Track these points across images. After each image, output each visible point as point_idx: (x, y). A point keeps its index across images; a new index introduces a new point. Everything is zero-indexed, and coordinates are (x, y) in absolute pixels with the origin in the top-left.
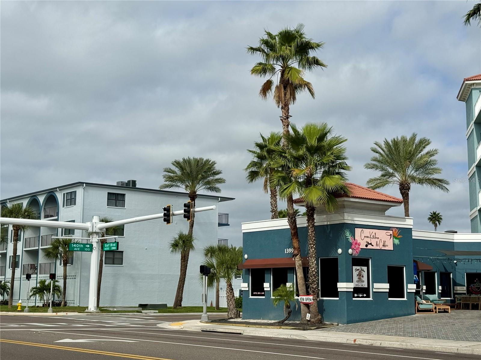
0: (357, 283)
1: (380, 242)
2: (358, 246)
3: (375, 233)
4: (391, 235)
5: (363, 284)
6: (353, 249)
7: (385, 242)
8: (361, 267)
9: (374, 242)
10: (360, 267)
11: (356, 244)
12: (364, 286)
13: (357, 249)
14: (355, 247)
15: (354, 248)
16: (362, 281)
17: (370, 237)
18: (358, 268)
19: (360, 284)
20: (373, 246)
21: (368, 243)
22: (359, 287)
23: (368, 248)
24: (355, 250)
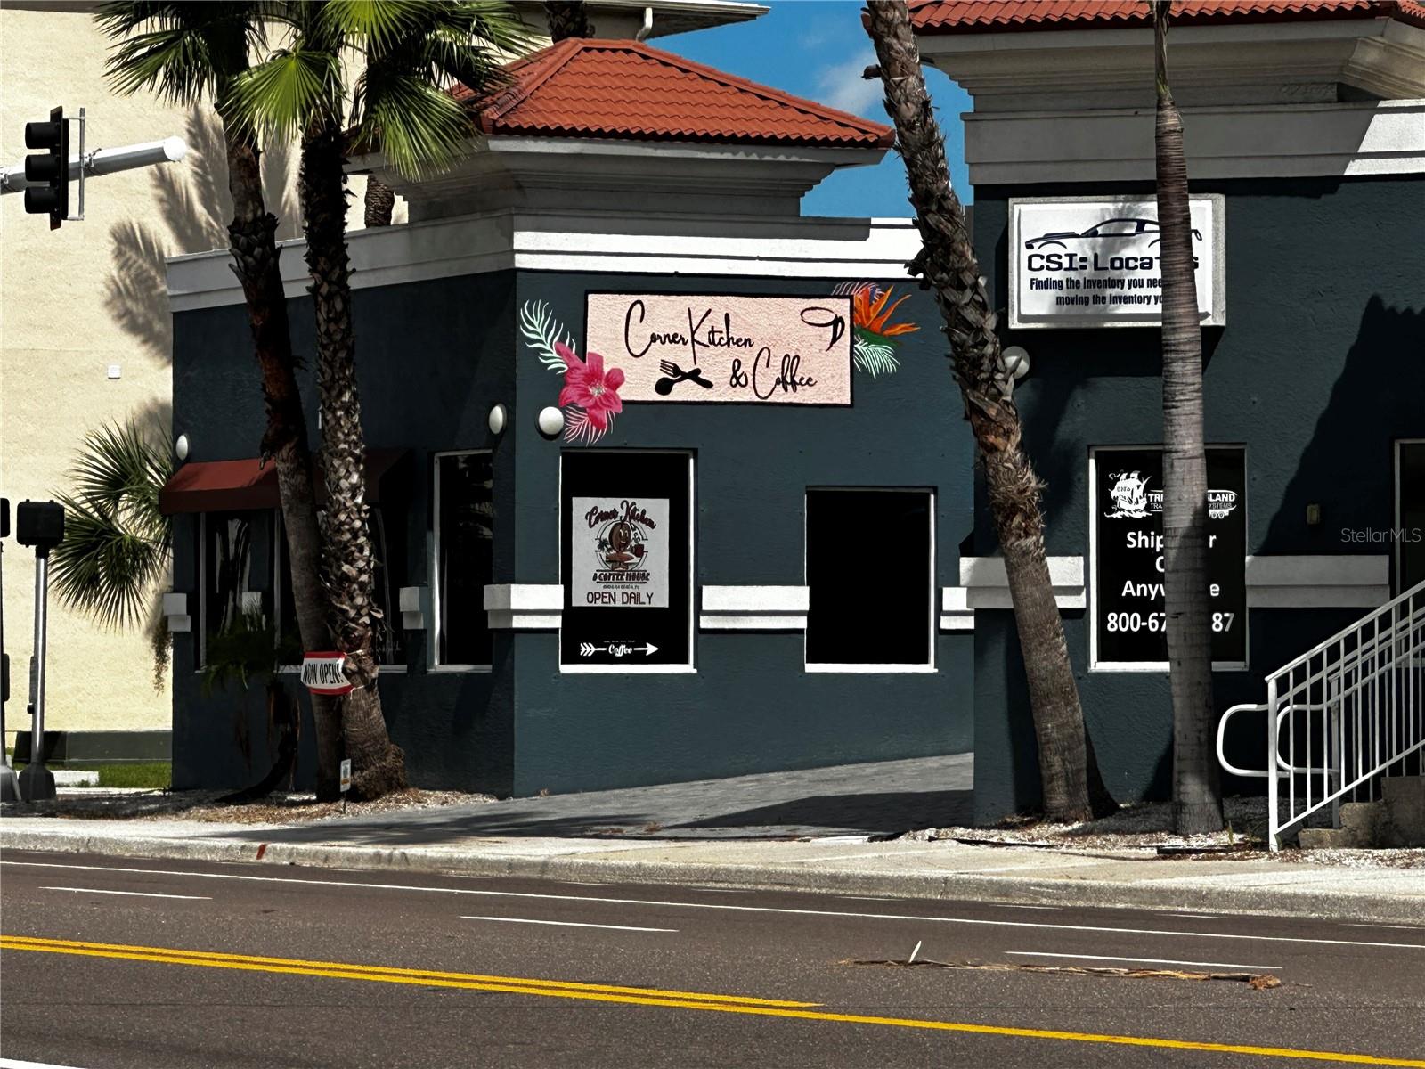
0: (600, 588)
1: (762, 362)
2: (604, 390)
3: (727, 316)
4: (838, 321)
5: (643, 590)
6: (572, 404)
7: (791, 361)
8: (630, 501)
9: (716, 364)
10: (620, 500)
11: (594, 375)
12: (644, 598)
13: (595, 406)
14: (586, 395)
15: (575, 399)
16: (634, 577)
17: (688, 337)
18: (607, 504)
19: (619, 592)
20: (708, 385)
21: (676, 370)
22: (612, 604)
23: (670, 397)
24: (583, 410)
